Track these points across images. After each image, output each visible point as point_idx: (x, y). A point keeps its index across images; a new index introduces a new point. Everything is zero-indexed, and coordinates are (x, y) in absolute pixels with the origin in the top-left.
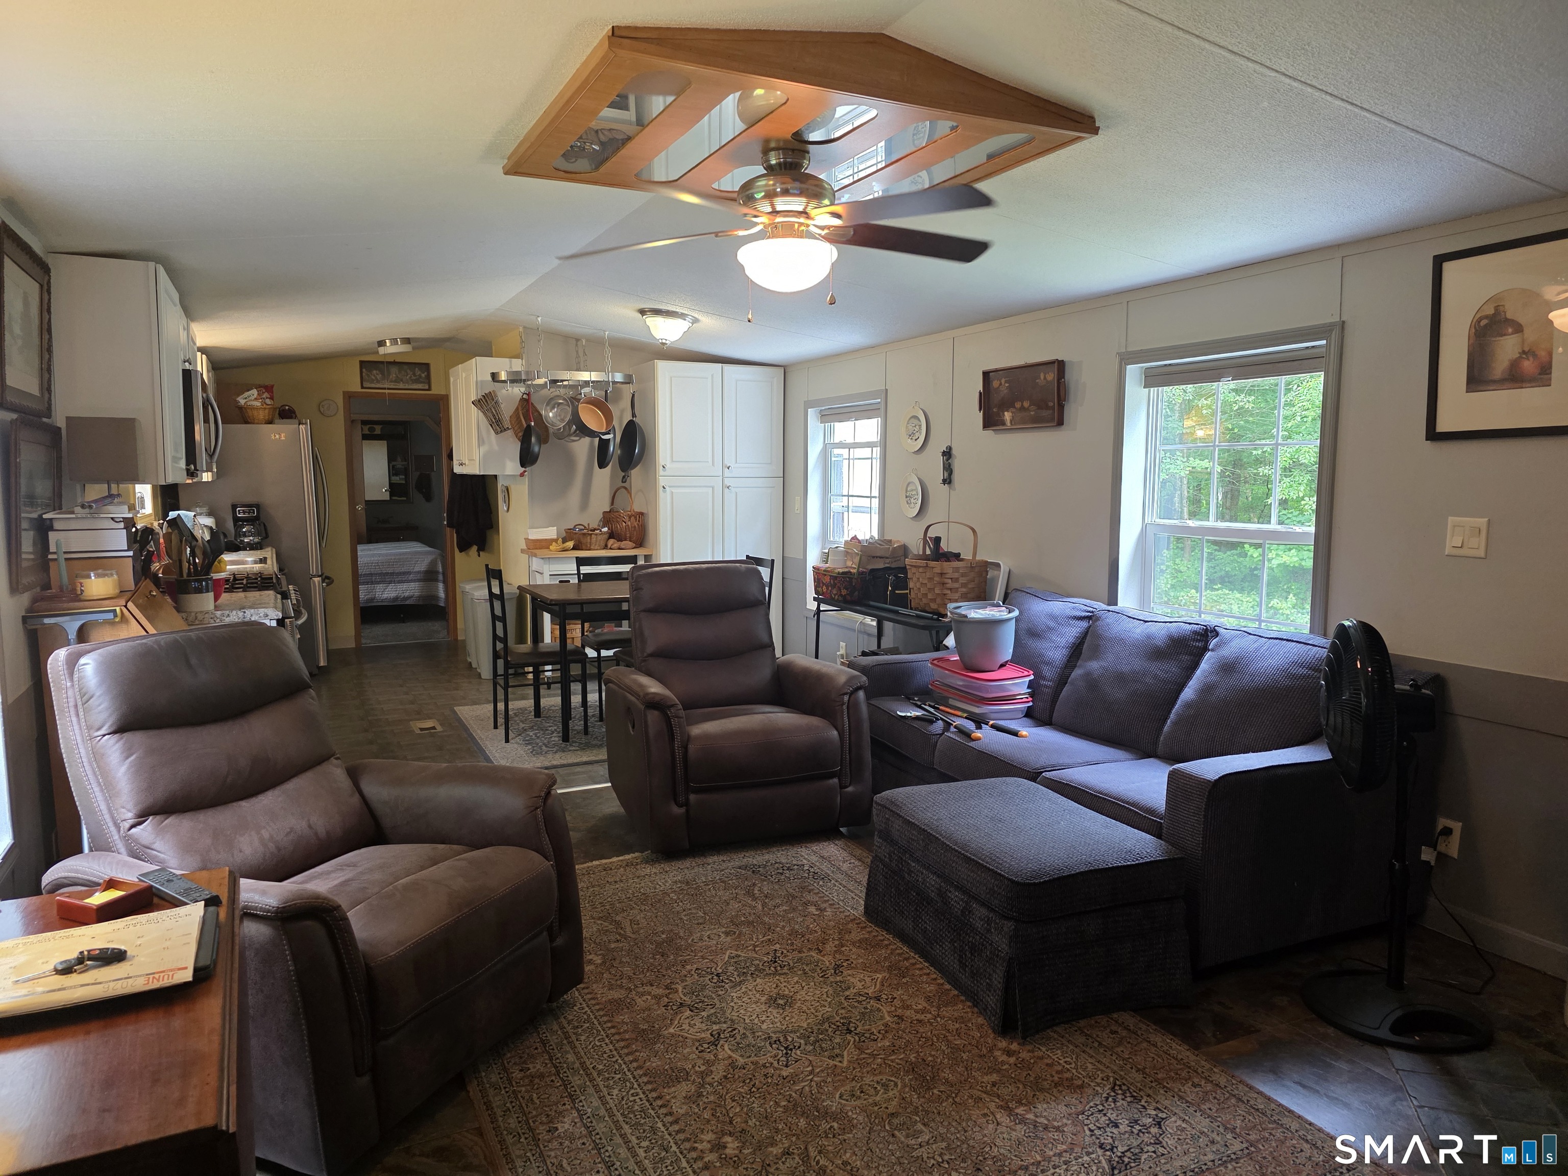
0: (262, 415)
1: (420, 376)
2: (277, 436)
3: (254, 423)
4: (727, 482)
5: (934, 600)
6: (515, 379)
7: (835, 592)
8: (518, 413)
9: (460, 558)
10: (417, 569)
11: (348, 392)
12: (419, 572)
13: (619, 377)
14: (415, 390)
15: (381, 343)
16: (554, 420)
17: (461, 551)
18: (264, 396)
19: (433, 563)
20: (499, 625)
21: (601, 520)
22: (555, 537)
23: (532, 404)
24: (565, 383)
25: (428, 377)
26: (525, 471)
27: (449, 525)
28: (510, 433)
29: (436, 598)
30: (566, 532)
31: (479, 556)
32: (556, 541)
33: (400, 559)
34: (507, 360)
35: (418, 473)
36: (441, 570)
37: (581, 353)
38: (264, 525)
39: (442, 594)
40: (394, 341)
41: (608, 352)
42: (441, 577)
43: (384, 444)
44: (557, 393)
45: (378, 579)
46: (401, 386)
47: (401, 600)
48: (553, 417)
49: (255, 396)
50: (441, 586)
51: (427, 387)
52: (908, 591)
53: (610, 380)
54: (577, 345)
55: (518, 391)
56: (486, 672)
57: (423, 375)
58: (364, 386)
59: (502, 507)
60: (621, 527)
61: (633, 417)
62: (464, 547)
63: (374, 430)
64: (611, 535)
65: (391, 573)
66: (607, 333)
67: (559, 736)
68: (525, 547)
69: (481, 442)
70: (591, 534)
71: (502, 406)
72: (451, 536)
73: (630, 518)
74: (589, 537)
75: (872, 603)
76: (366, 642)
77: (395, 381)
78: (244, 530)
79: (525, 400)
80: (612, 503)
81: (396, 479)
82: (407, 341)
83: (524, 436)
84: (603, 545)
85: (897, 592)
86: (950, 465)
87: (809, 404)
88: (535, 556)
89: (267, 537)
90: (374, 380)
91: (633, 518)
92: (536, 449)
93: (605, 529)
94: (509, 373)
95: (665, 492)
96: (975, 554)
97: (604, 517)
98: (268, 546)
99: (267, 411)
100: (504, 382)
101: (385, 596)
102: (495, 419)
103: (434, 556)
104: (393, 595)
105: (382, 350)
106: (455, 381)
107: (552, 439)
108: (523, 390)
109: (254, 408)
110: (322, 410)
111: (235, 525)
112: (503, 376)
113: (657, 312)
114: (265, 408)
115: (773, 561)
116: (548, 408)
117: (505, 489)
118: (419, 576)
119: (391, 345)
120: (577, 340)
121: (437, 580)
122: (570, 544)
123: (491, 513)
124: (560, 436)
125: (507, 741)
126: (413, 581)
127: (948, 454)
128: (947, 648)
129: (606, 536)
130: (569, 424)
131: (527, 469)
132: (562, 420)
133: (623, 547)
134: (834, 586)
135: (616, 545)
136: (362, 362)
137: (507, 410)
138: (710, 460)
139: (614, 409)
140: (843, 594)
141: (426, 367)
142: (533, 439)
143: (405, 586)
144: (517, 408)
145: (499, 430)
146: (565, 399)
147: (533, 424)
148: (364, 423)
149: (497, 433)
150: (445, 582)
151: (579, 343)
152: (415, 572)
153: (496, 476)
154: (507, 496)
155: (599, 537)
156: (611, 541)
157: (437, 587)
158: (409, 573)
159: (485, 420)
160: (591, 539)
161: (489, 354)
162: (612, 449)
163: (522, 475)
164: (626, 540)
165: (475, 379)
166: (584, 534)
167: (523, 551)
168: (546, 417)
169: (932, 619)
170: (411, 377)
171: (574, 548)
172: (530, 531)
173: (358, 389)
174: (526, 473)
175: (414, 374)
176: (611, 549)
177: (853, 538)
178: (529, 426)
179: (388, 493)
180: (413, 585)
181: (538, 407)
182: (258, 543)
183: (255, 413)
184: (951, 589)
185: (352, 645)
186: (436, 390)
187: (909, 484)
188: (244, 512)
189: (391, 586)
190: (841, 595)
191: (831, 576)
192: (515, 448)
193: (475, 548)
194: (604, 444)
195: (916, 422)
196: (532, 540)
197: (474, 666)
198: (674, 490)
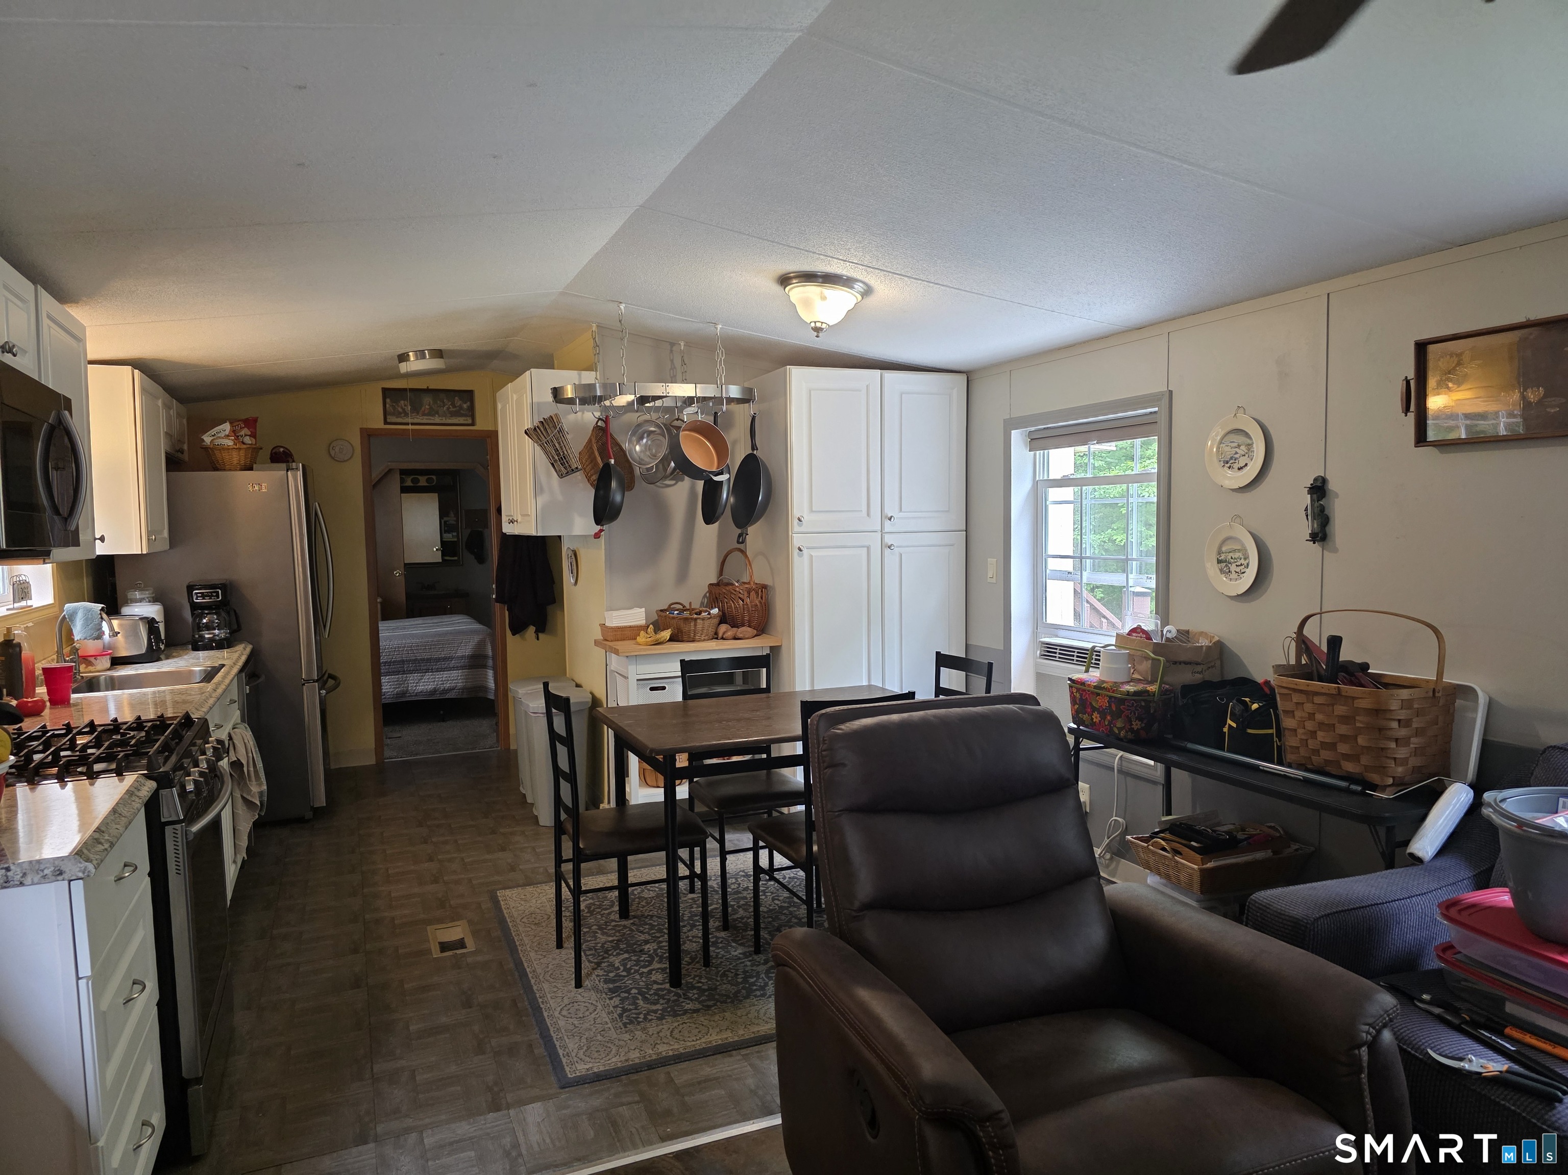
0: (236, 458)
1: (461, 407)
2: (257, 488)
3: (224, 470)
4: (889, 539)
5: (1353, 758)
6: (588, 397)
7: (1119, 724)
8: (591, 448)
9: (513, 642)
10: (459, 654)
11: (366, 429)
12: (462, 657)
13: (734, 391)
14: (456, 425)
15: (403, 358)
16: (642, 456)
17: (513, 635)
18: (243, 433)
19: (481, 645)
20: (565, 787)
21: (705, 596)
22: (643, 622)
23: (611, 434)
24: (658, 403)
25: (472, 409)
26: (601, 531)
27: (497, 600)
28: (579, 476)
29: (485, 689)
30: (659, 616)
31: (538, 639)
32: (645, 628)
33: (439, 641)
34: (576, 372)
35: (469, 531)
36: (490, 653)
37: (677, 362)
38: (235, 611)
39: (491, 684)
40: (421, 355)
41: (721, 356)
42: (490, 662)
43: (435, 496)
44: (647, 417)
45: (411, 666)
46: (437, 420)
47: (440, 694)
48: (641, 451)
49: (227, 432)
50: (490, 673)
51: (470, 421)
52: (1273, 731)
53: (724, 395)
54: (671, 351)
55: (589, 416)
56: (545, 815)
57: (465, 406)
58: (388, 420)
59: (568, 578)
60: (736, 606)
61: (753, 449)
62: (517, 628)
63: (418, 481)
64: (723, 619)
65: (428, 659)
66: (719, 327)
67: (663, 970)
68: (600, 637)
69: (538, 490)
70: (696, 619)
71: (569, 437)
72: (501, 614)
73: (749, 593)
74: (692, 624)
75: (1190, 746)
76: (392, 755)
77: (429, 414)
78: (205, 621)
79: (600, 428)
80: (721, 572)
81: (449, 537)
82: (438, 354)
83: (599, 479)
84: (711, 631)
85: (1249, 731)
86: (1322, 509)
87: (1011, 424)
88: (617, 652)
89: (239, 628)
90: (400, 413)
91: (753, 593)
92: (618, 498)
93: (715, 611)
94: (576, 387)
95: (801, 556)
96: (1440, 674)
97: (710, 592)
98: (241, 641)
99: (242, 453)
100: (571, 401)
101: (420, 688)
102: (558, 455)
103: (481, 637)
104: (430, 687)
105: (404, 368)
106: (504, 407)
107: (640, 485)
108: (598, 414)
109: (224, 449)
110: (332, 453)
111: (193, 614)
112: (569, 393)
113: (809, 277)
114: (240, 449)
115: (990, 665)
116: (634, 438)
117: (570, 553)
118: (462, 662)
119: (417, 359)
120: (672, 344)
121: (485, 666)
122: (666, 634)
123: (553, 582)
124: (651, 479)
125: (579, 984)
126: (457, 668)
127: (1319, 489)
128: (1417, 860)
129: (716, 621)
130: (664, 461)
131: (605, 527)
132: (654, 456)
133: (741, 636)
134: (1118, 715)
135: (730, 634)
136: (385, 390)
137: (576, 444)
138: (864, 508)
139: (729, 437)
140: (1135, 727)
141: (468, 395)
142: (614, 484)
143: (445, 674)
144: (590, 441)
145: (564, 471)
146: (658, 426)
147: (612, 461)
148: (404, 473)
149: (561, 476)
150: (495, 669)
151: (674, 348)
152: (458, 657)
153: (560, 537)
154: (574, 563)
155: (707, 623)
156: (723, 628)
157: (485, 676)
158: (450, 659)
159: (544, 456)
160: (695, 625)
161: (551, 366)
162: (725, 496)
163: (597, 536)
164: (743, 625)
165: (529, 401)
166: (686, 619)
167: (597, 643)
168: (630, 451)
169: (1347, 791)
170: (448, 408)
171: (672, 639)
172: (608, 614)
173: (381, 425)
174: (602, 533)
175: (454, 406)
176: (723, 638)
177: (1133, 631)
178: (607, 466)
179: (440, 552)
180: (455, 674)
181: (619, 439)
182: (226, 639)
183: (225, 455)
184: (1397, 740)
185: (371, 761)
186: (481, 425)
187: (1224, 541)
188: (203, 596)
189: (428, 676)
190: (1132, 730)
191: (1111, 697)
192: (586, 496)
193: (532, 629)
194: (712, 489)
195: (1241, 439)
196: (612, 628)
197: (529, 801)
198: (814, 553)
